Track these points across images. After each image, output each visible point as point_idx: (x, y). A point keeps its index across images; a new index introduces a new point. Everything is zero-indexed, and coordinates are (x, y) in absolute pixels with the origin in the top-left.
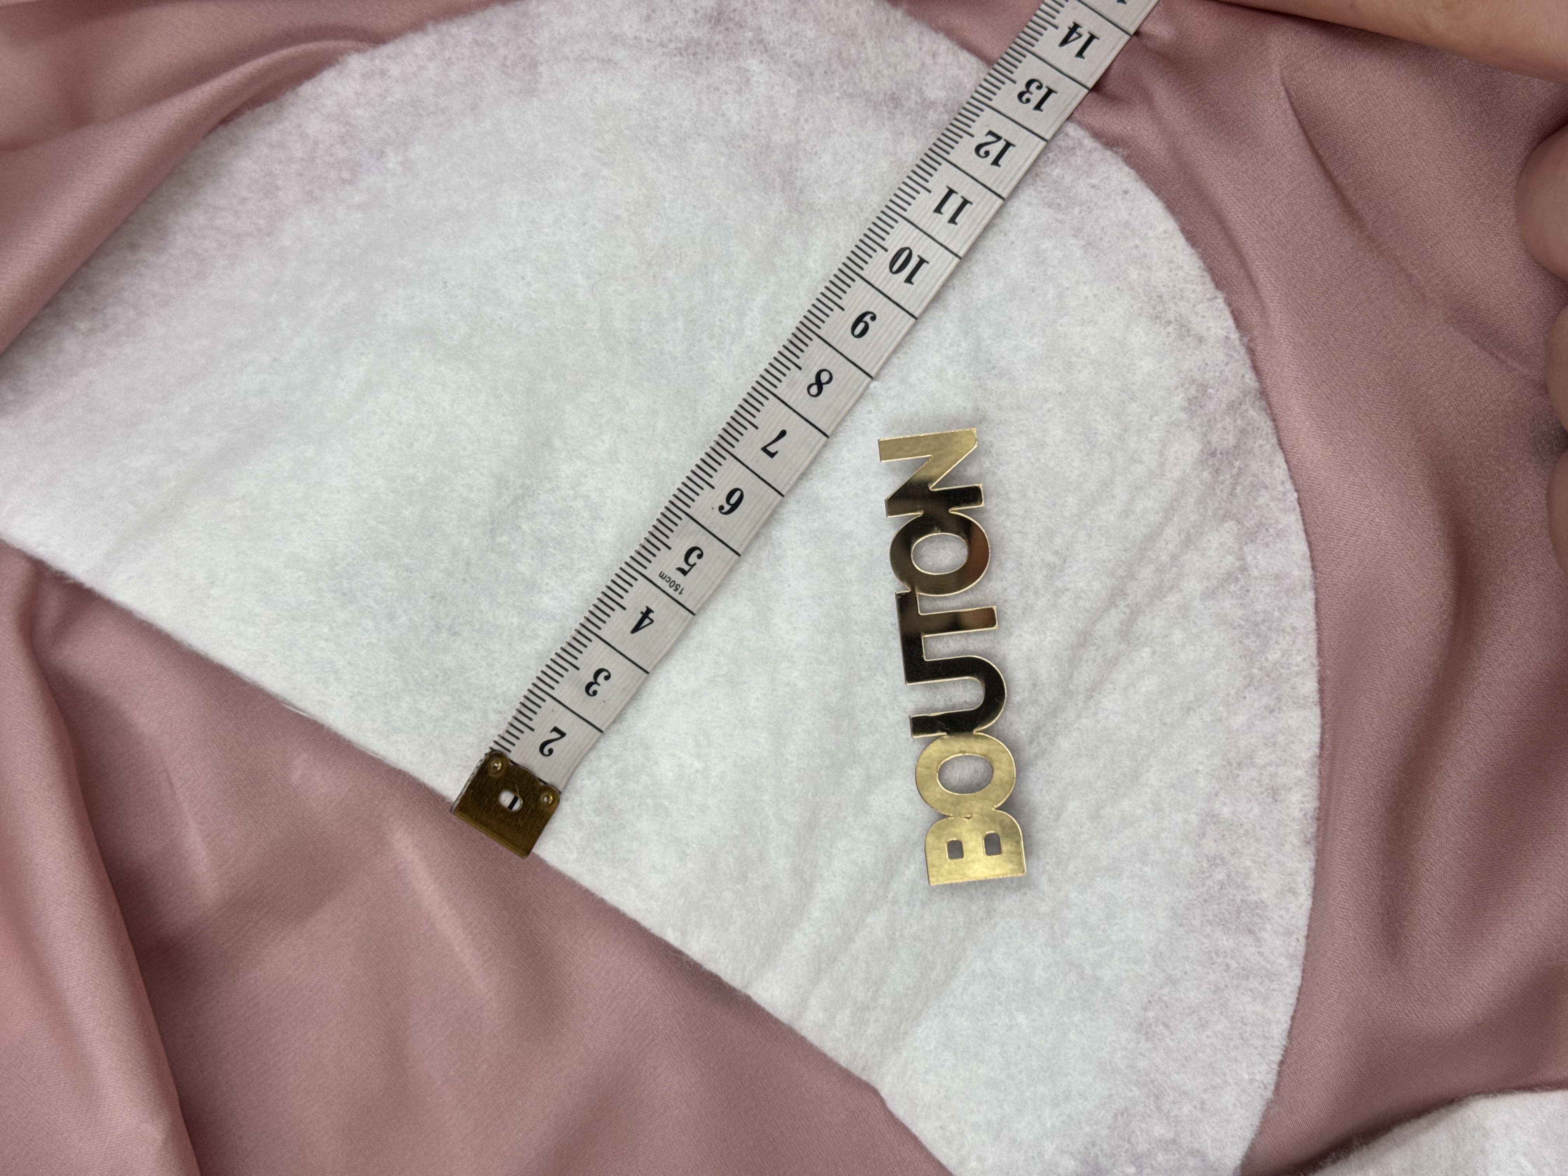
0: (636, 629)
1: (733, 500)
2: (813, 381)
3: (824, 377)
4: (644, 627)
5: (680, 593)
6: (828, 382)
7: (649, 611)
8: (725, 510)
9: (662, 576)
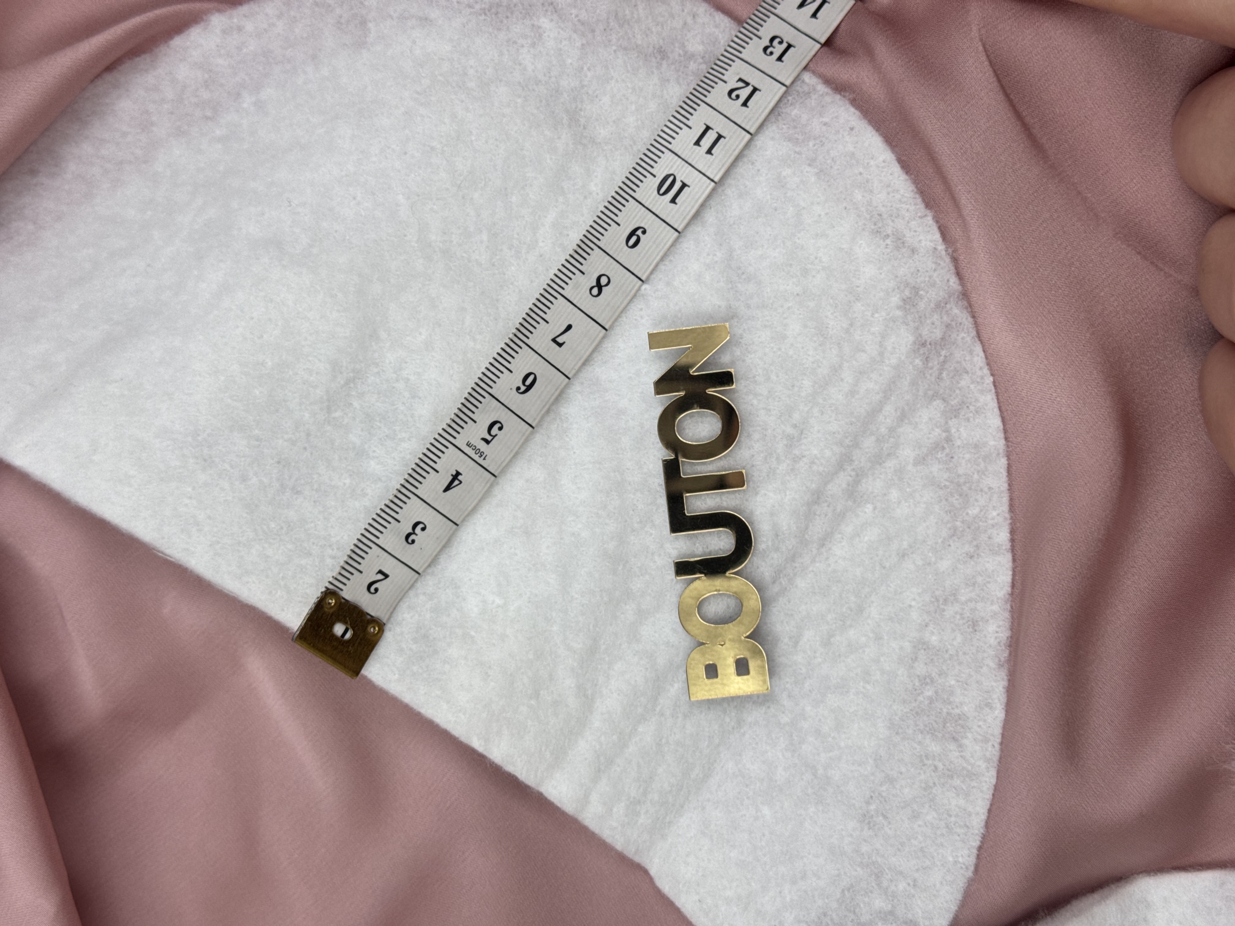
0: (448, 488)
1: (528, 382)
2: (594, 284)
3: (604, 281)
4: (454, 487)
5: (484, 459)
6: (607, 285)
7: (458, 474)
8: (521, 391)
9: (468, 445)
